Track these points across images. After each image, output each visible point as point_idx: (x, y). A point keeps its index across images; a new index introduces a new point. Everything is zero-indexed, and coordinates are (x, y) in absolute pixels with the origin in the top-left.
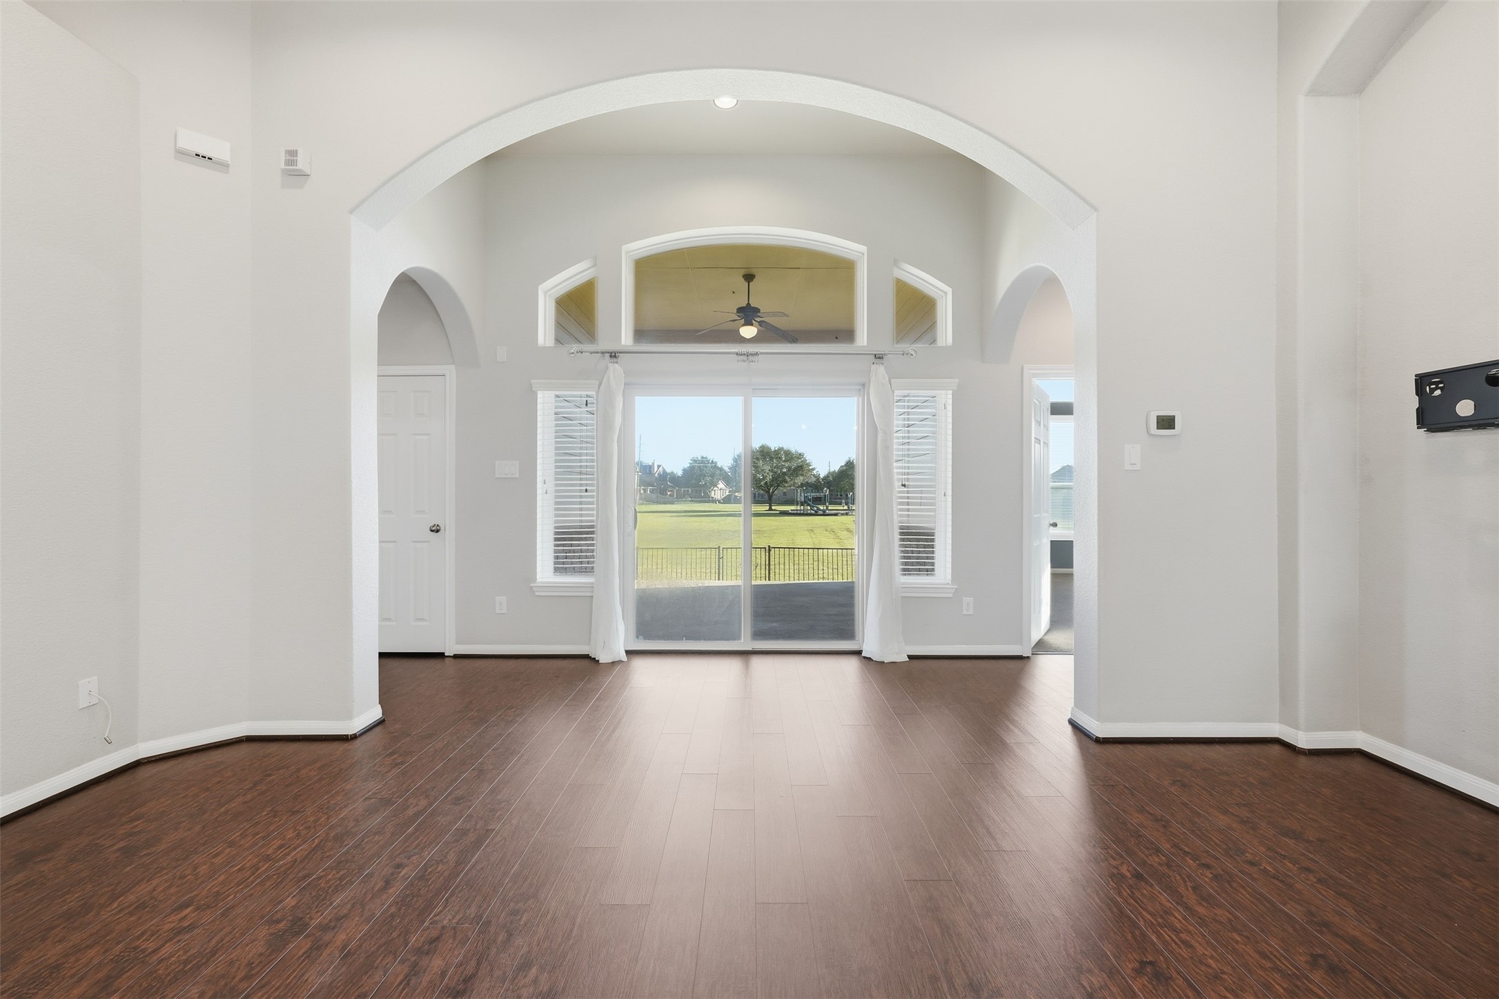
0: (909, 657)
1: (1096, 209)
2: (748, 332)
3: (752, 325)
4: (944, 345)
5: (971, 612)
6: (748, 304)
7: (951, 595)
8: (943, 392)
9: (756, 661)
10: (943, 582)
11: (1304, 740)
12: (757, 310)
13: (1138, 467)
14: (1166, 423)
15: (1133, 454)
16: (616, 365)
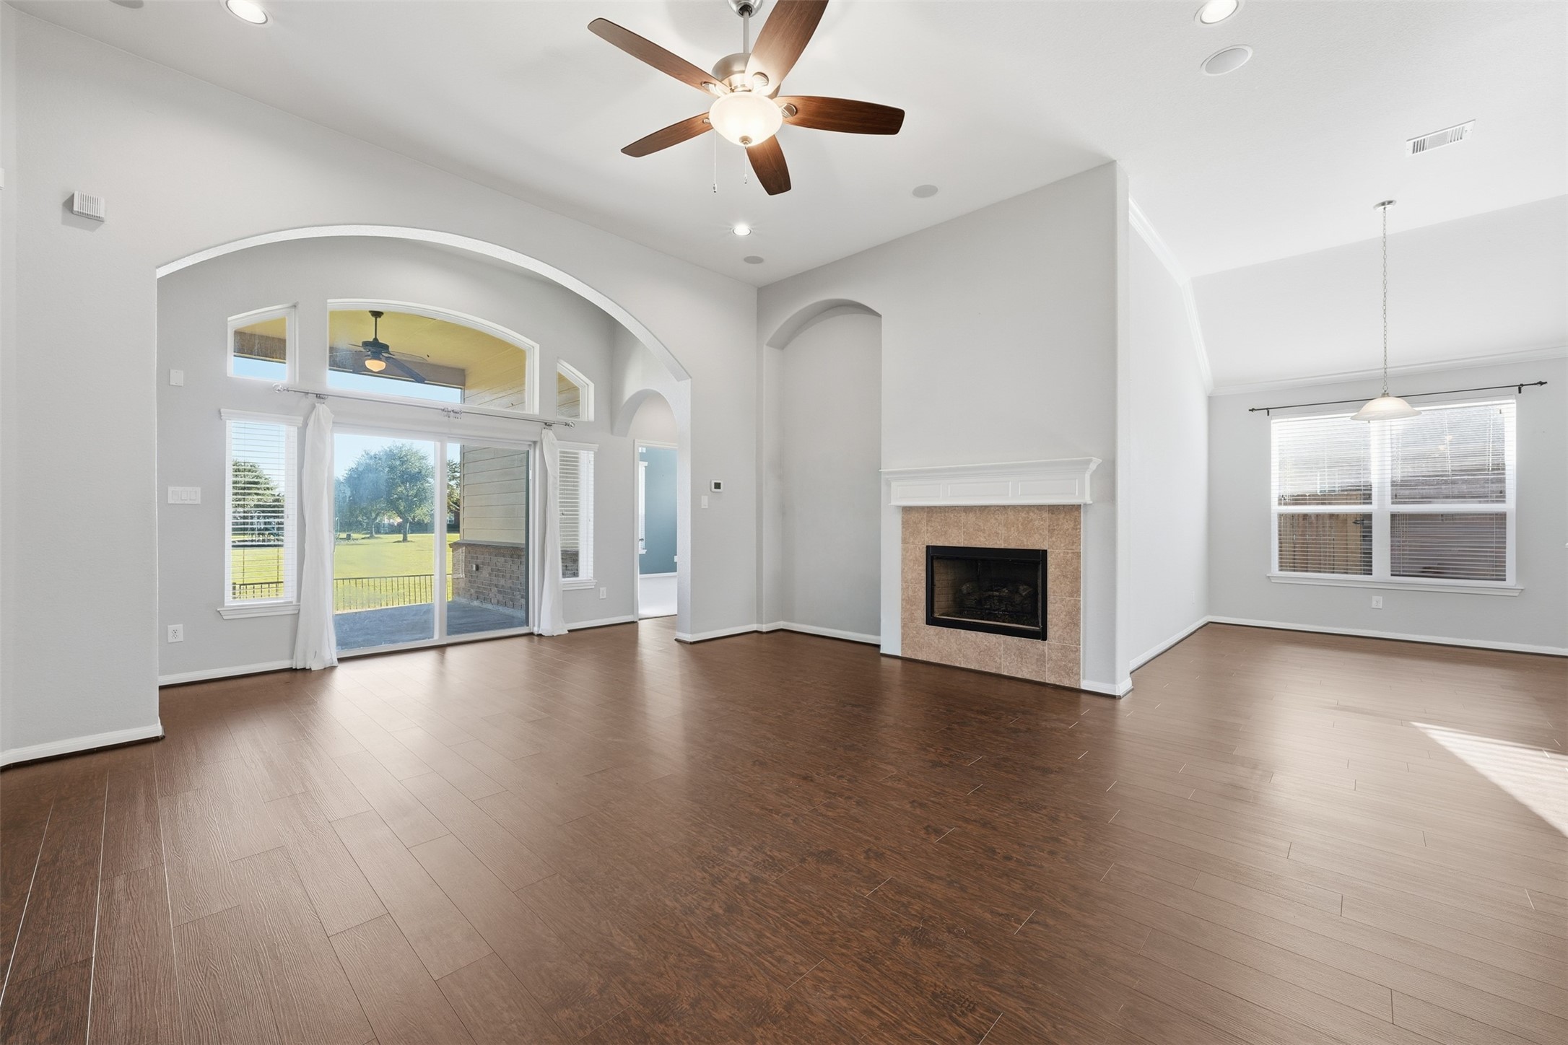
0: (569, 631)
1: (691, 377)
2: (373, 365)
3: (380, 359)
4: (586, 420)
5: (605, 597)
6: (376, 339)
7: (593, 587)
8: (586, 452)
9: (451, 653)
10: (585, 578)
11: (765, 628)
12: (385, 347)
13: (707, 507)
14: (718, 486)
15: (705, 501)
16: (324, 405)
